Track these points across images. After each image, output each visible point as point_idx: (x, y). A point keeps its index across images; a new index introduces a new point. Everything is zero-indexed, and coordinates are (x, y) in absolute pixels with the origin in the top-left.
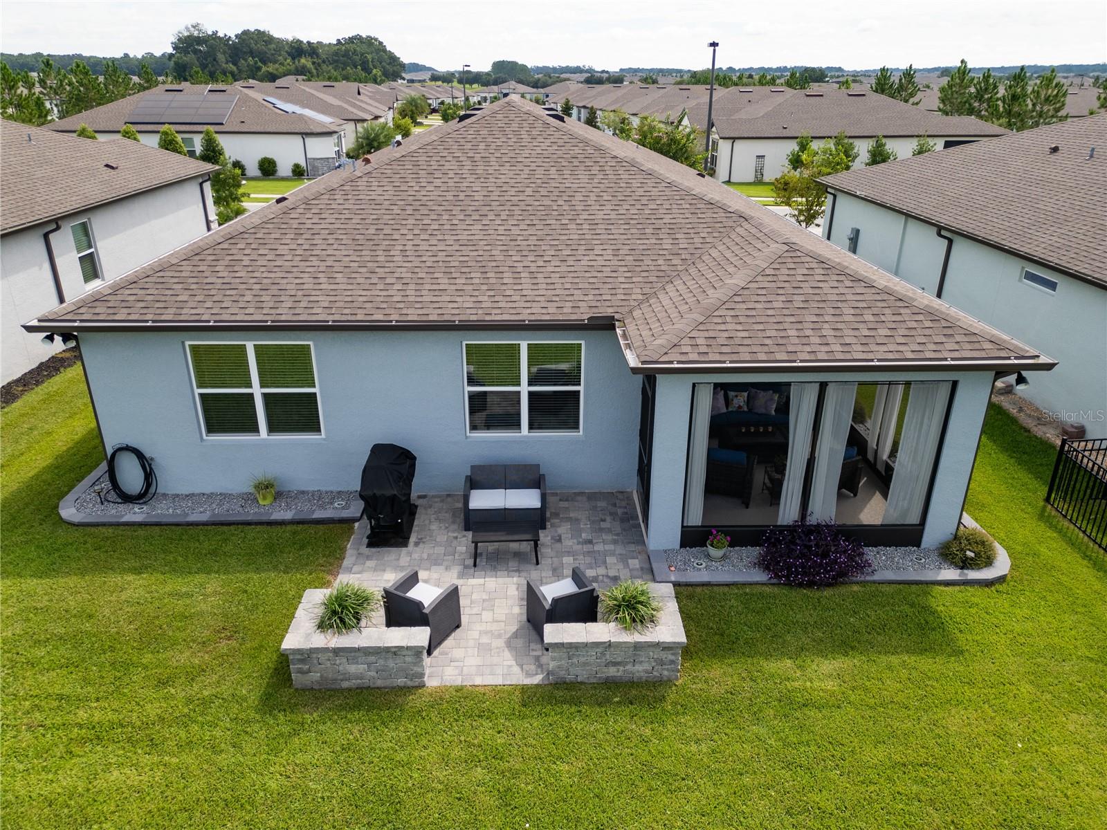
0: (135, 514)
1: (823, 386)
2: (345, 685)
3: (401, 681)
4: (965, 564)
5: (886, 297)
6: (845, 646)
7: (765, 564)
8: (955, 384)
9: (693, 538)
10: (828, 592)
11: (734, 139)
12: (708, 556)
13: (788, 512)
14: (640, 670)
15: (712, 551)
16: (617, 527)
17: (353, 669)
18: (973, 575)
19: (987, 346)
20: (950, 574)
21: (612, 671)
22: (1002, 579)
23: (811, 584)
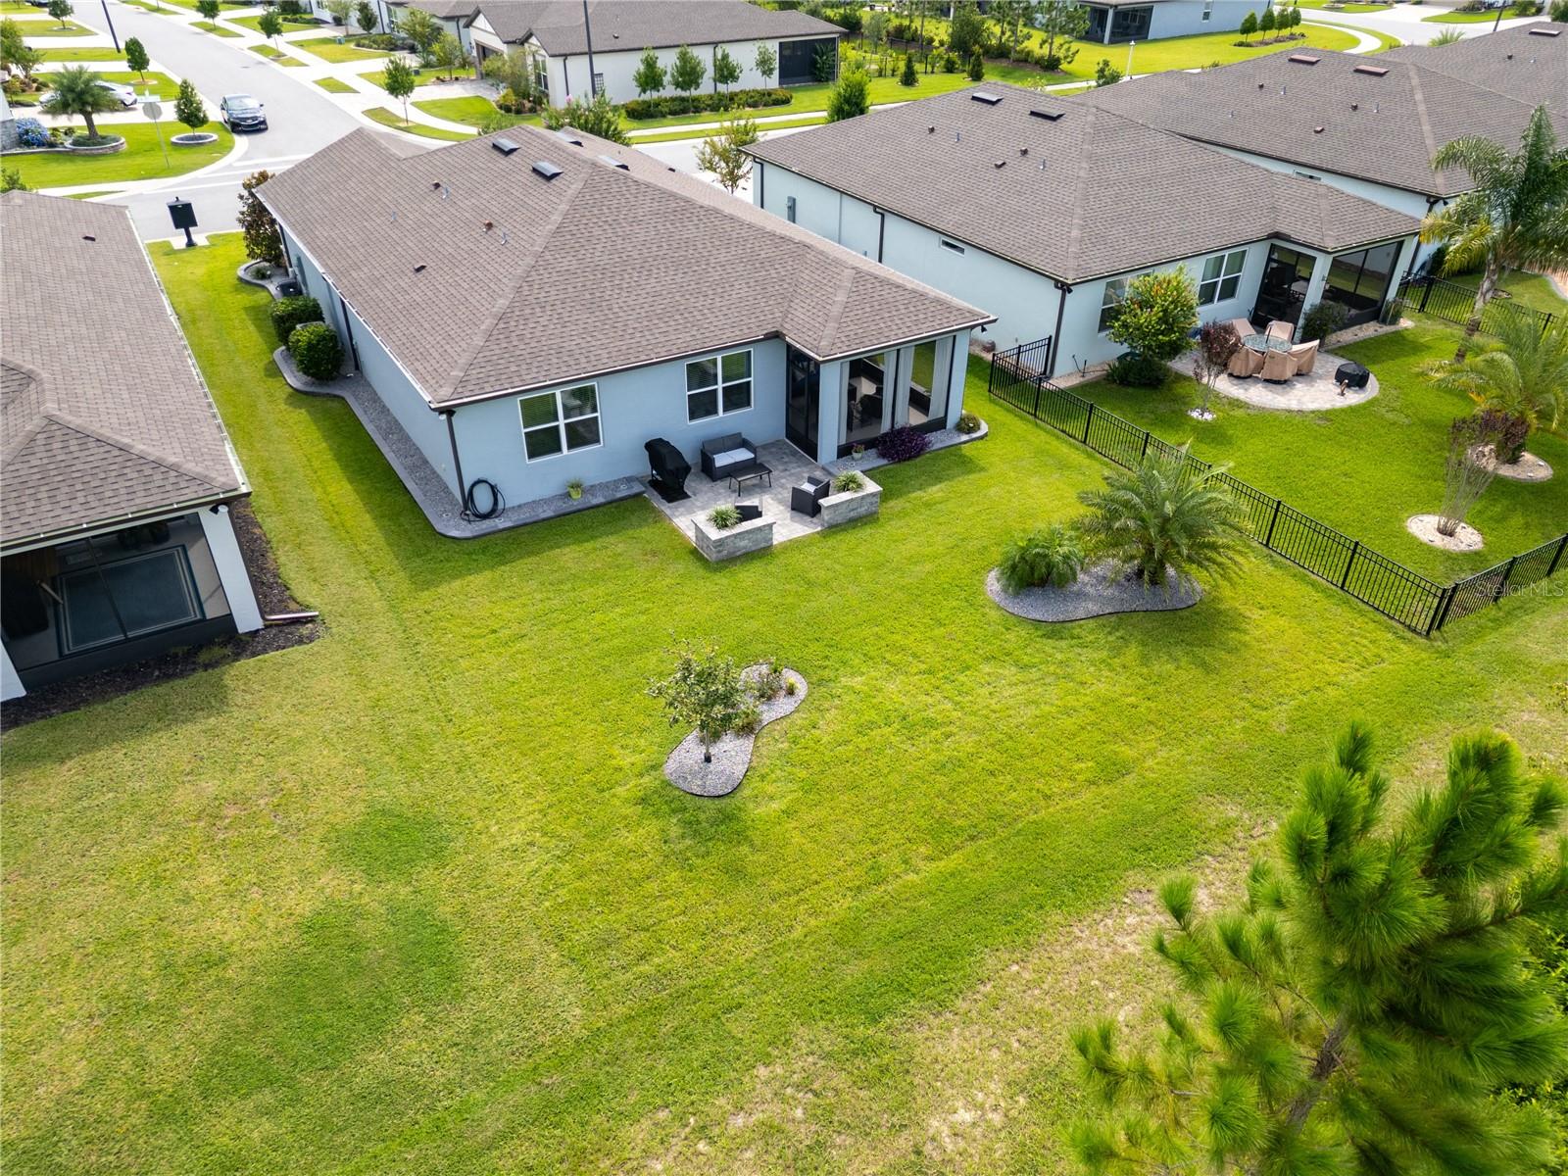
0: (500, 523)
1: (898, 350)
2: (739, 553)
3: (763, 545)
4: (970, 431)
5: (913, 295)
6: (939, 480)
7: (883, 455)
8: (955, 337)
9: (844, 451)
10: (918, 460)
11: (565, 56)
12: (853, 459)
13: (885, 426)
14: (862, 510)
15: (855, 455)
16: (794, 459)
17: (743, 544)
18: (974, 435)
19: (968, 315)
20: (965, 438)
21: (852, 514)
22: (986, 435)
23: (909, 458)
